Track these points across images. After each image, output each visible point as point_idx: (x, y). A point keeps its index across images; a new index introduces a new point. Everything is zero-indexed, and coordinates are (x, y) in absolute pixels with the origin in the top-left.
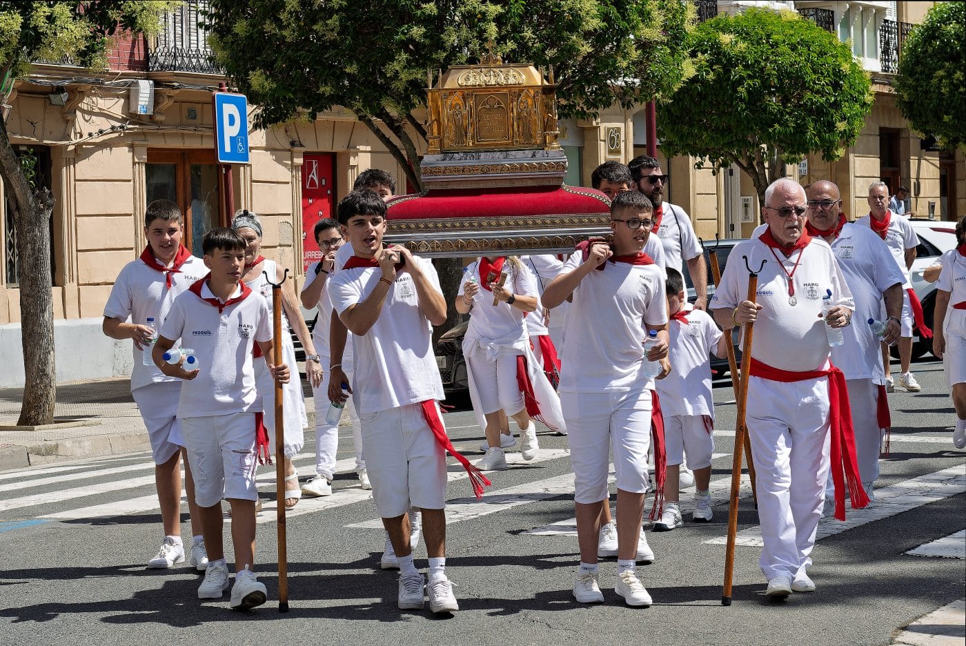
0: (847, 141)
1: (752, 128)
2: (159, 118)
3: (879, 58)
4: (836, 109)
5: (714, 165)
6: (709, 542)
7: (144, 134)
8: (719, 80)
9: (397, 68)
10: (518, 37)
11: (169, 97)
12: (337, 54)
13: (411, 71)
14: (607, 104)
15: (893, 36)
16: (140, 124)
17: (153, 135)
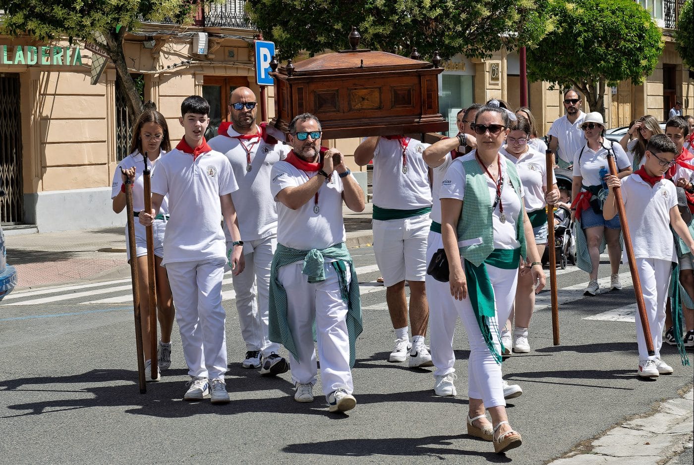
0: (647, 72)
1: (586, 64)
2: (211, 56)
3: (663, 19)
4: (641, 52)
5: (561, 87)
6: (586, 318)
7: (202, 67)
8: (565, 33)
9: (367, 26)
10: (443, 6)
11: (217, 43)
12: (329, 17)
13: (376, 28)
14: (498, 48)
15: (672, 4)
16: (200, 60)
17: (208, 67)
